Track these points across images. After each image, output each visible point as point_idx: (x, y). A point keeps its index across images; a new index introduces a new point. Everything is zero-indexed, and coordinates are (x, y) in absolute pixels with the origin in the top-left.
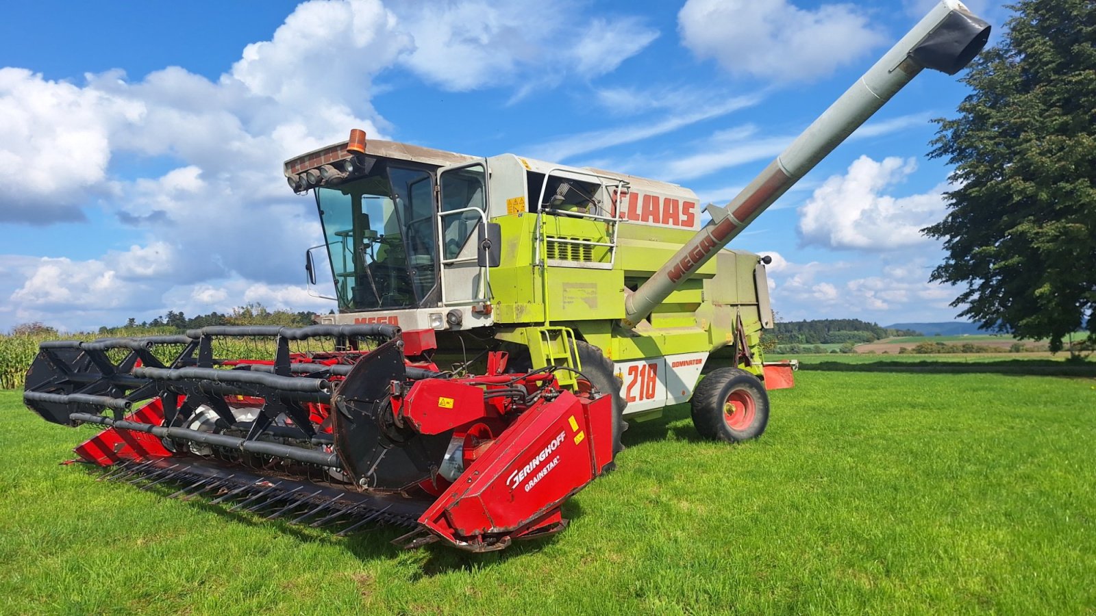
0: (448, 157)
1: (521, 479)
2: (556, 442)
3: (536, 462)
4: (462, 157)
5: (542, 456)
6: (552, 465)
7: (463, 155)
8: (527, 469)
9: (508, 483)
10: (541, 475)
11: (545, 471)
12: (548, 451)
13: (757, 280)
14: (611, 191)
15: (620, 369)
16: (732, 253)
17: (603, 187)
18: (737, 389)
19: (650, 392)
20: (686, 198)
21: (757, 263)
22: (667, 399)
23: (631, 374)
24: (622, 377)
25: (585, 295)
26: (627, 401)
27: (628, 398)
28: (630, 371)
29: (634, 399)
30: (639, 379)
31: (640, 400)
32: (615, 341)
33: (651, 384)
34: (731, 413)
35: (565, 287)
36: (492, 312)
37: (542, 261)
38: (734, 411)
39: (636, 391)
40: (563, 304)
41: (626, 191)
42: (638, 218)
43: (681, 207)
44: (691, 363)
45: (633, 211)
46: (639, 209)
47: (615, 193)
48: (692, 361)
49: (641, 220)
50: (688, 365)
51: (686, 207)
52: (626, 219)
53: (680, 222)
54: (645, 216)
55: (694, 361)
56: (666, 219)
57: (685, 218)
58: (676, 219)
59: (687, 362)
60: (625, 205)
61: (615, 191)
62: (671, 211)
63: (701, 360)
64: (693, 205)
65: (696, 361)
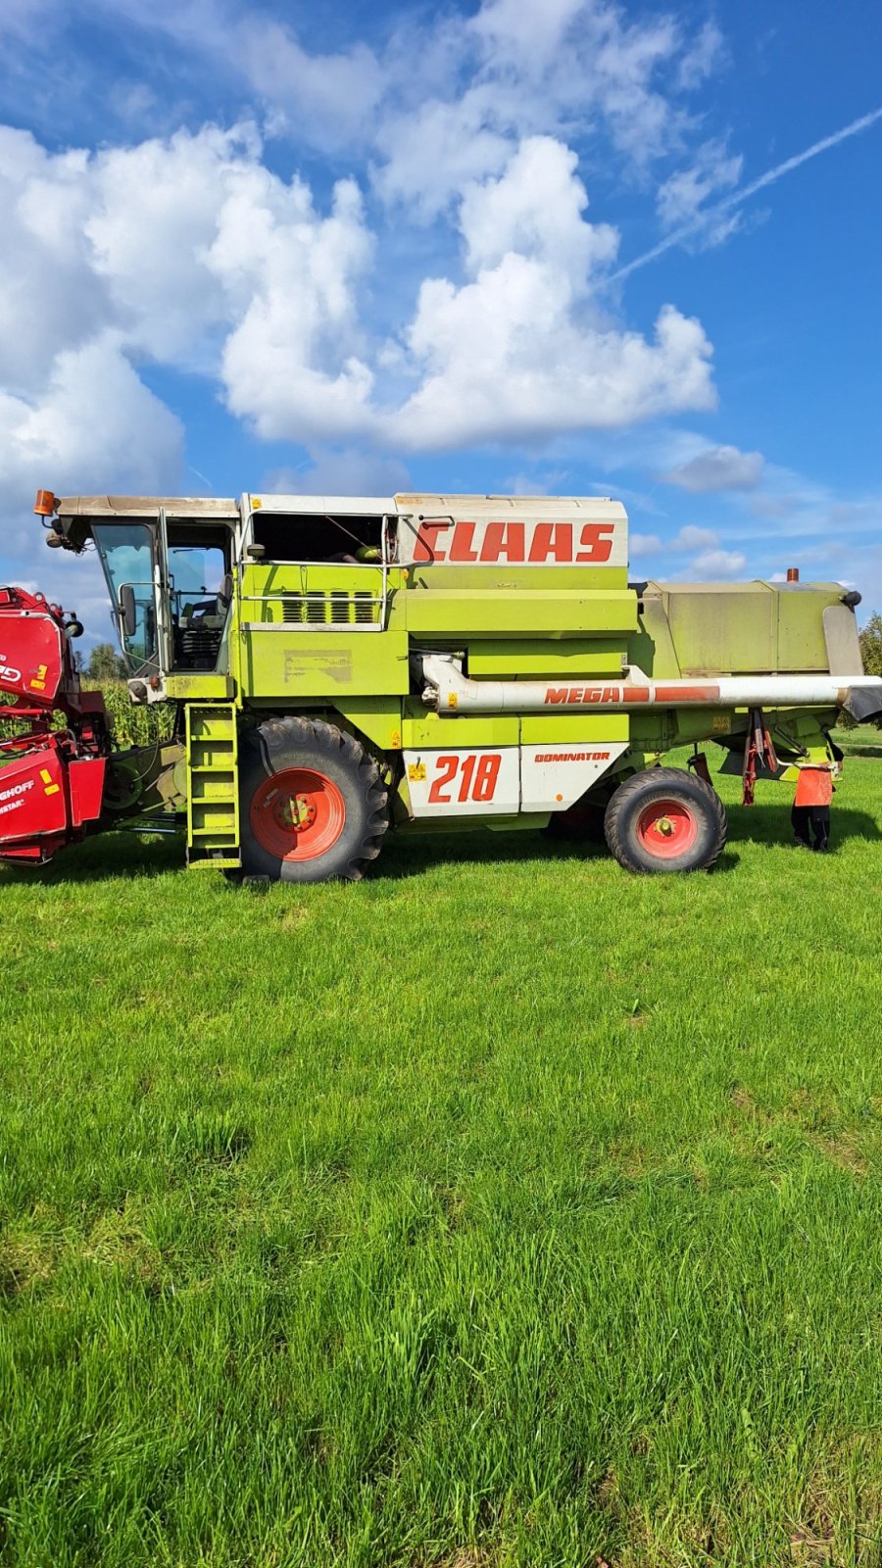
0: (176, 504)
2: (22, 788)
4: (197, 502)
5: (4, 796)
6: (13, 806)
7: (201, 499)
10: (1, 811)
11: (5, 810)
12: (11, 793)
13: (826, 632)
14: (417, 524)
15: (419, 760)
16: (767, 591)
17: (400, 520)
18: (662, 799)
19: (483, 792)
20: (594, 519)
21: (830, 605)
22: (520, 804)
23: (443, 767)
24: (422, 769)
25: (327, 665)
26: (430, 801)
27: (435, 797)
28: (441, 763)
29: (447, 799)
30: (460, 774)
31: (459, 800)
32: (408, 723)
33: (486, 782)
34: (668, 833)
35: (289, 656)
36: (164, 685)
37: (247, 625)
38: (673, 830)
39: (452, 788)
40: (284, 676)
41: (449, 520)
42: (472, 557)
43: (577, 535)
44: (580, 757)
45: (461, 549)
46: (477, 544)
47: (425, 526)
48: (583, 755)
49: (481, 560)
50: (578, 760)
51: (591, 532)
52: (447, 561)
53: (574, 556)
54: (489, 554)
55: (589, 755)
56: (538, 555)
57: (588, 549)
58: (564, 553)
59: (571, 755)
60: (444, 541)
61: (424, 524)
62: (552, 542)
63: (608, 754)
64: (609, 529)
65: (595, 754)
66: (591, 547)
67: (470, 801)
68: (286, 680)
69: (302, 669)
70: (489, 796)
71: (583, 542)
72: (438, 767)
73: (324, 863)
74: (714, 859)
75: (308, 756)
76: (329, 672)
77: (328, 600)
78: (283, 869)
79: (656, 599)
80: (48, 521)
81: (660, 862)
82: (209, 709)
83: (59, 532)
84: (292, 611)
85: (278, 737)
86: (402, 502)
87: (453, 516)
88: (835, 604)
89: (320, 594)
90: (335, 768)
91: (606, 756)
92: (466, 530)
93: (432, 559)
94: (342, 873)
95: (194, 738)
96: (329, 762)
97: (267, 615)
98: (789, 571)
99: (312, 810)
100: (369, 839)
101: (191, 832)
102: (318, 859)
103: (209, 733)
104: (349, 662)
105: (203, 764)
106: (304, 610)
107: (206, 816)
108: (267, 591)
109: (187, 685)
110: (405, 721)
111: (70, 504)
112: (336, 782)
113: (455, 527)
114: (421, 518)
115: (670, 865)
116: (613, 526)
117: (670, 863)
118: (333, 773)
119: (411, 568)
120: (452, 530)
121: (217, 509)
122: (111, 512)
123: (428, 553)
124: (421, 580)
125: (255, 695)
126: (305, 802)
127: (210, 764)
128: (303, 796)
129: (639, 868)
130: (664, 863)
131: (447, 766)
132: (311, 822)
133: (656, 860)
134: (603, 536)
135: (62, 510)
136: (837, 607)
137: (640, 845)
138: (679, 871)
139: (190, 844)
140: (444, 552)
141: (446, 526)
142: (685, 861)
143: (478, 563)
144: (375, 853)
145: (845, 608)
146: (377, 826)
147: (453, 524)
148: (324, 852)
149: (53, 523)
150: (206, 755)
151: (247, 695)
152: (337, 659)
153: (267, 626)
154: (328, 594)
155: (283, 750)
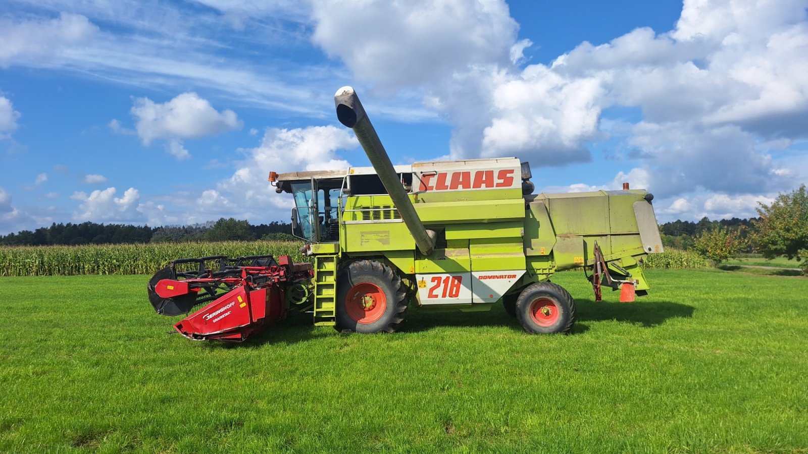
1: (211, 317)
2: (230, 306)
3: (218, 312)
5: (222, 310)
6: (227, 314)
8: (214, 314)
9: (204, 318)
10: (221, 317)
11: (223, 316)
12: (225, 308)
13: (636, 214)
14: (420, 176)
15: (423, 278)
16: (602, 195)
17: (413, 174)
18: (541, 297)
19: (454, 293)
20: (503, 168)
21: (638, 201)
22: (472, 299)
23: (434, 281)
24: (425, 283)
25: (379, 238)
26: (429, 297)
27: (431, 295)
28: (433, 280)
29: (436, 296)
30: (442, 285)
31: (442, 297)
32: (417, 262)
33: (455, 289)
34: (547, 314)
35: (363, 234)
36: (311, 248)
37: (344, 222)
38: (550, 313)
39: (439, 291)
40: (360, 243)
41: (435, 173)
42: (446, 188)
43: (496, 175)
44: (501, 277)
45: (441, 185)
46: (448, 182)
47: (424, 176)
48: (503, 276)
49: (450, 189)
50: (500, 278)
51: (503, 174)
52: (434, 190)
53: (495, 185)
54: (454, 186)
55: (506, 276)
56: (477, 185)
57: (502, 181)
58: (490, 183)
59: (496, 276)
60: (433, 182)
61: (423, 175)
62: (484, 179)
63: (515, 276)
64: (512, 171)
65: (509, 276)
66: (503, 180)
67: (447, 298)
68: (361, 245)
69: (368, 240)
70: (456, 295)
71: (499, 178)
72: (432, 281)
73: (377, 325)
74: (568, 328)
75: (370, 277)
76: (380, 240)
77: (382, 210)
78: (357, 327)
79: (542, 202)
80: (274, 183)
81: (542, 328)
82: (326, 258)
83: (278, 187)
84: (366, 216)
85: (356, 270)
86: (414, 166)
87: (436, 171)
88: (641, 201)
89: (378, 207)
90: (381, 282)
91: (514, 276)
92: (443, 176)
93: (426, 190)
94: (384, 330)
95: (318, 270)
96: (379, 280)
97: (354, 217)
98: (624, 184)
99: (374, 301)
100: (396, 314)
101: (315, 310)
102: (374, 323)
103: (325, 268)
104: (388, 236)
105: (322, 281)
106: (371, 214)
107: (323, 303)
108: (355, 207)
109: (318, 248)
110: (416, 261)
111: (282, 175)
112: (382, 288)
113: (437, 175)
114: (422, 173)
115: (546, 330)
116: (513, 170)
117: (546, 329)
118: (380, 285)
119: (417, 194)
120: (436, 177)
121: (340, 174)
122: (298, 178)
123: (425, 187)
124: (422, 199)
125: (348, 251)
126: (371, 297)
127: (325, 281)
128: (370, 294)
129: (531, 331)
130: (543, 329)
131: (436, 281)
132: (374, 307)
133: (539, 328)
134: (508, 175)
135: (280, 179)
136: (641, 202)
137: (532, 320)
138: (550, 333)
139: (315, 315)
140: (433, 187)
141: (434, 175)
142: (553, 328)
143: (449, 190)
144: (399, 321)
145: (646, 202)
146: (400, 308)
147: (436, 174)
148: (377, 320)
149: (276, 184)
150: (324, 277)
151: (344, 251)
152: (383, 235)
153: (355, 222)
154: (382, 207)
155: (359, 275)
